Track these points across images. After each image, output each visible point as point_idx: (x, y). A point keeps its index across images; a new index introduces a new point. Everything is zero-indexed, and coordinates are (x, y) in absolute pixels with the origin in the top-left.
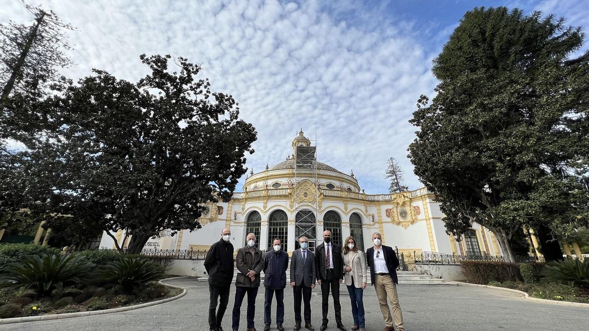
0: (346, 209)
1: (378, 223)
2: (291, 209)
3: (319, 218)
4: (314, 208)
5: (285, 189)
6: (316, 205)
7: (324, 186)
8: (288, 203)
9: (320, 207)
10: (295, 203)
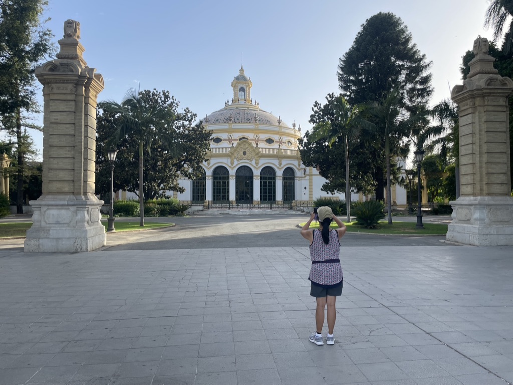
0: (280, 164)
1: (308, 175)
2: (232, 165)
3: (257, 173)
4: (252, 164)
5: (227, 148)
6: (254, 162)
7: (264, 140)
8: (230, 160)
9: (257, 164)
10: (235, 160)
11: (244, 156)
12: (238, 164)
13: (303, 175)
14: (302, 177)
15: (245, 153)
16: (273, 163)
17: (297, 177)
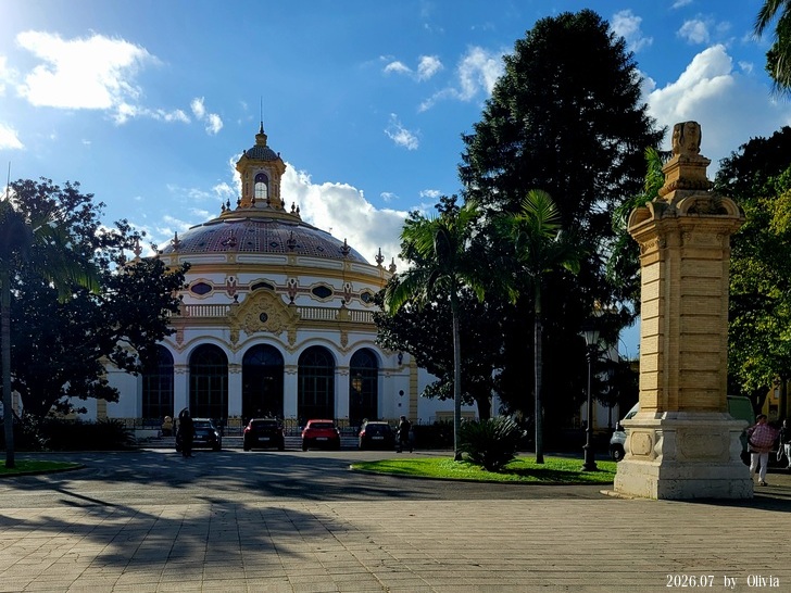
0: (344, 342)
1: (408, 366)
2: (234, 343)
3: (291, 359)
4: (280, 342)
5: (222, 305)
6: (284, 337)
7: (309, 291)
8: (228, 333)
9: (291, 340)
10: (242, 332)
11: (261, 323)
12: (247, 341)
13: (398, 367)
14: (394, 370)
15: (264, 317)
16: (330, 339)
17: (383, 370)
